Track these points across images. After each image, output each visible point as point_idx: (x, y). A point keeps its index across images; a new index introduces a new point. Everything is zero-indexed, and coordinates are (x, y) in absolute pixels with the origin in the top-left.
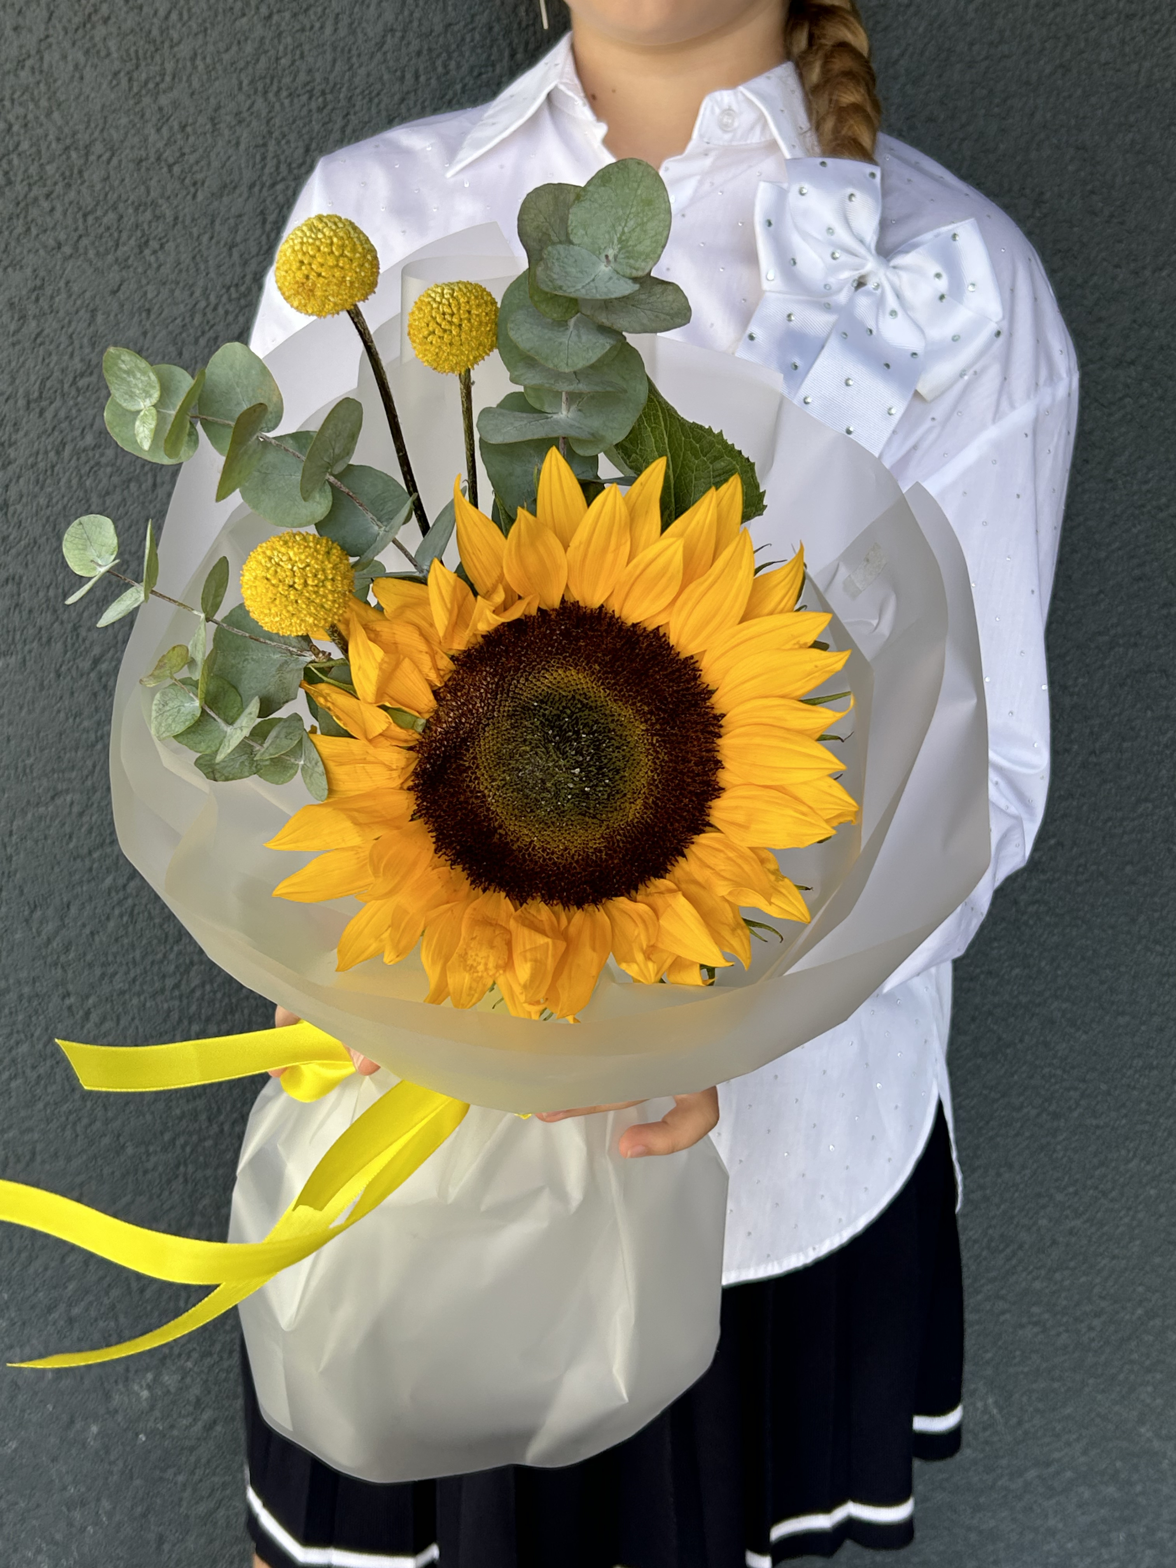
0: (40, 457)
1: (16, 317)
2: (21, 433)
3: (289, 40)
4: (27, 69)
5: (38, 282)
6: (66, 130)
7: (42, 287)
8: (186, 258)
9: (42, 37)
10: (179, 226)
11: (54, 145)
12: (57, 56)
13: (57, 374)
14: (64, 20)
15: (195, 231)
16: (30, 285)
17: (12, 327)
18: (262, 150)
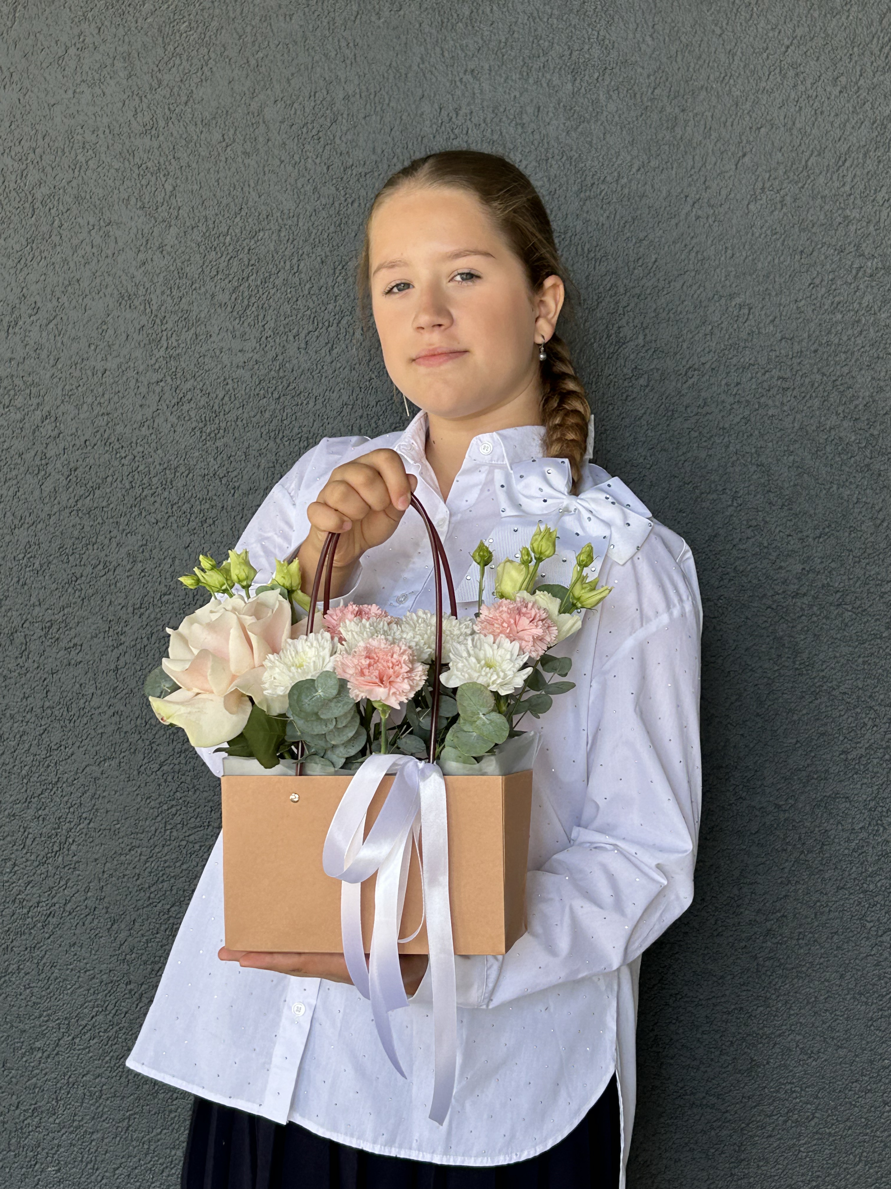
0: (139, 640)
1: (131, 560)
2: (129, 627)
3: (289, 410)
4: (146, 426)
5: (144, 542)
6: (165, 459)
7: (146, 545)
8: (227, 529)
9: (155, 410)
10: (224, 511)
11: (158, 467)
12: (162, 420)
13: (151, 594)
14: (167, 402)
15: (233, 514)
16: (140, 543)
17: (129, 567)
18: (273, 469)
